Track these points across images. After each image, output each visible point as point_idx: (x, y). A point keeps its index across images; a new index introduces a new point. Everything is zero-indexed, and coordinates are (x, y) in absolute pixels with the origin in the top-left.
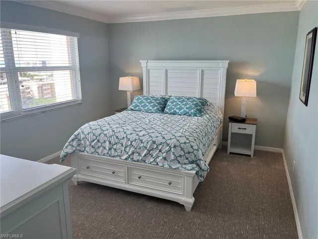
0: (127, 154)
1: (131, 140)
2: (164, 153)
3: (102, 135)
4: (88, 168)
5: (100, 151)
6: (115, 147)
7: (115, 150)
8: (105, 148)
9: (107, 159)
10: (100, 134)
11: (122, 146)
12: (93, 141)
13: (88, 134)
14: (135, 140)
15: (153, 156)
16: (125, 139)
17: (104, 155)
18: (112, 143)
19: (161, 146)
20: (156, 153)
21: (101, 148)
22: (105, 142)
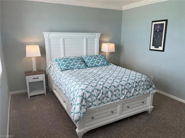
0: (124, 95)
1: (123, 85)
2: (142, 86)
3: (104, 88)
4: (93, 118)
5: (104, 101)
6: (115, 93)
7: (115, 95)
8: (107, 97)
9: (111, 104)
10: (102, 88)
11: (119, 91)
12: (99, 95)
13: (93, 91)
14: (126, 84)
15: (137, 90)
16: (120, 85)
17: (108, 102)
18: (112, 91)
19: (140, 83)
20: (138, 88)
21: (105, 98)
22: (107, 92)
